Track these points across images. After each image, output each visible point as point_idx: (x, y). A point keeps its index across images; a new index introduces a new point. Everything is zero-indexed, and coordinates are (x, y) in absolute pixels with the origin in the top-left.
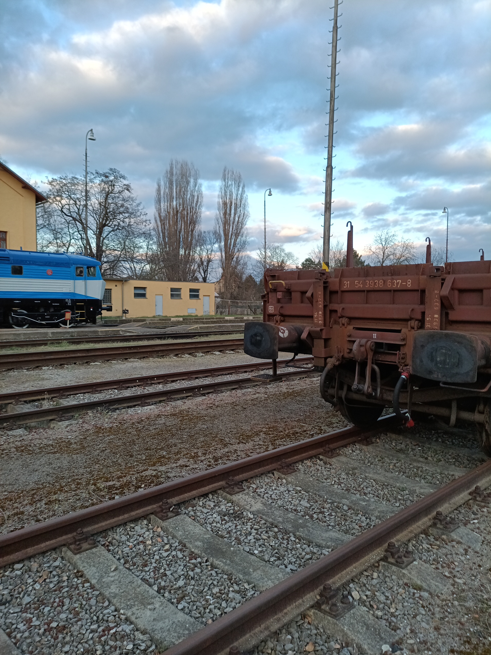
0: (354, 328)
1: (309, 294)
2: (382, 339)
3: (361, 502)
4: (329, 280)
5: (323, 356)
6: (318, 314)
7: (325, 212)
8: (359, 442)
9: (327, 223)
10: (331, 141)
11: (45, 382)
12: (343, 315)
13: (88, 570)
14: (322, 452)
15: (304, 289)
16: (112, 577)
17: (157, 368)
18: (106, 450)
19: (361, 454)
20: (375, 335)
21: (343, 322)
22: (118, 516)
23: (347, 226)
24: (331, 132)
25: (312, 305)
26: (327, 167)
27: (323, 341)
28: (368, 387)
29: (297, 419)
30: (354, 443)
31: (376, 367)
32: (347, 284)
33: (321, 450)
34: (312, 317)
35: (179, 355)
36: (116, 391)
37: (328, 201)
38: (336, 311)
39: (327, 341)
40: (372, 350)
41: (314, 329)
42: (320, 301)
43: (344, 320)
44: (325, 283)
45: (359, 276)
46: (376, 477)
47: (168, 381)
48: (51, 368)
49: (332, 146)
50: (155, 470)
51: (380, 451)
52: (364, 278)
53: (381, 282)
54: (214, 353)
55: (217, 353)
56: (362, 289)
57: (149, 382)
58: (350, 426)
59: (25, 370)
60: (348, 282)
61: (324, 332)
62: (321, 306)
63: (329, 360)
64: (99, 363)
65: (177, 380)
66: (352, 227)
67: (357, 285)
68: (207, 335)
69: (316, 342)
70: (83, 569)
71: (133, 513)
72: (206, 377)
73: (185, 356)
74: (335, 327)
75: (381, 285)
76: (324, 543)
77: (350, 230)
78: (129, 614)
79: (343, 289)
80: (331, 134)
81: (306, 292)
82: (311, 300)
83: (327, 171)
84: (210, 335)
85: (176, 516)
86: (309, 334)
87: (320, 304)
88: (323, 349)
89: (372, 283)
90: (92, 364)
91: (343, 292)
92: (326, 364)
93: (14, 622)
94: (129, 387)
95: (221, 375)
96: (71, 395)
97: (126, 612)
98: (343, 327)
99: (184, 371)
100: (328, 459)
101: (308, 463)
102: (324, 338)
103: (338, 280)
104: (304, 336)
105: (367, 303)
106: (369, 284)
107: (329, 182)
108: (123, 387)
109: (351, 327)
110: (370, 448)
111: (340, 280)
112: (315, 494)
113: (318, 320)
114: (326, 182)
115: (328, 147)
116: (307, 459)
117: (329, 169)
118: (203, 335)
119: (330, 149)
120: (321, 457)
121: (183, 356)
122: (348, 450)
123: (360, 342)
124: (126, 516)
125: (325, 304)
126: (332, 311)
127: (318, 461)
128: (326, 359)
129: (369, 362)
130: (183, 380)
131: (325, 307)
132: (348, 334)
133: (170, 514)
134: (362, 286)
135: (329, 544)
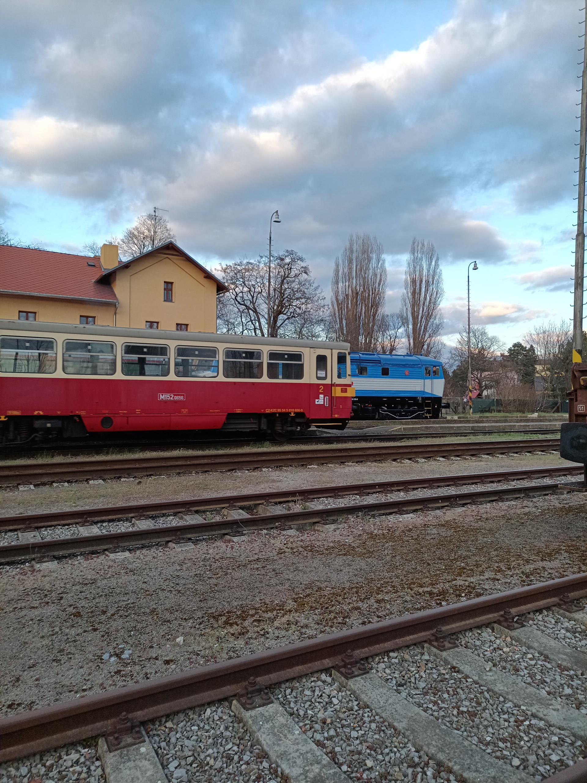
7: (576, 289)
9: (579, 302)
10: (582, 205)
11: (278, 484)
13: (463, 667)
16: (491, 676)
17: (385, 473)
18: (395, 556)
22: (465, 620)
24: (582, 193)
26: (578, 236)
35: (398, 460)
36: (358, 497)
37: (580, 275)
47: (409, 488)
48: (270, 470)
49: (584, 209)
50: (466, 581)
54: (438, 459)
55: (441, 459)
57: (389, 489)
59: (247, 471)
64: (316, 467)
65: (417, 488)
68: (416, 438)
70: (457, 665)
71: (478, 619)
72: (448, 486)
73: (405, 462)
78: (534, 711)
80: (582, 196)
83: (577, 239)
84: (420, 437)
85: (522, 627)
90: (310, 467)
93: (422, 702)
94: (369, 493)
95: (466, 484)
96: (314, 498)
97: (529, 708)
99: (418, 478)
107: (580, 252)
108: (364, 493)
114: (577, 252)
117: (580, 238)
118: (411, 438)
121: (403, 461)
124: (471, 621)
130: (424, 488)
133: (516, 625)
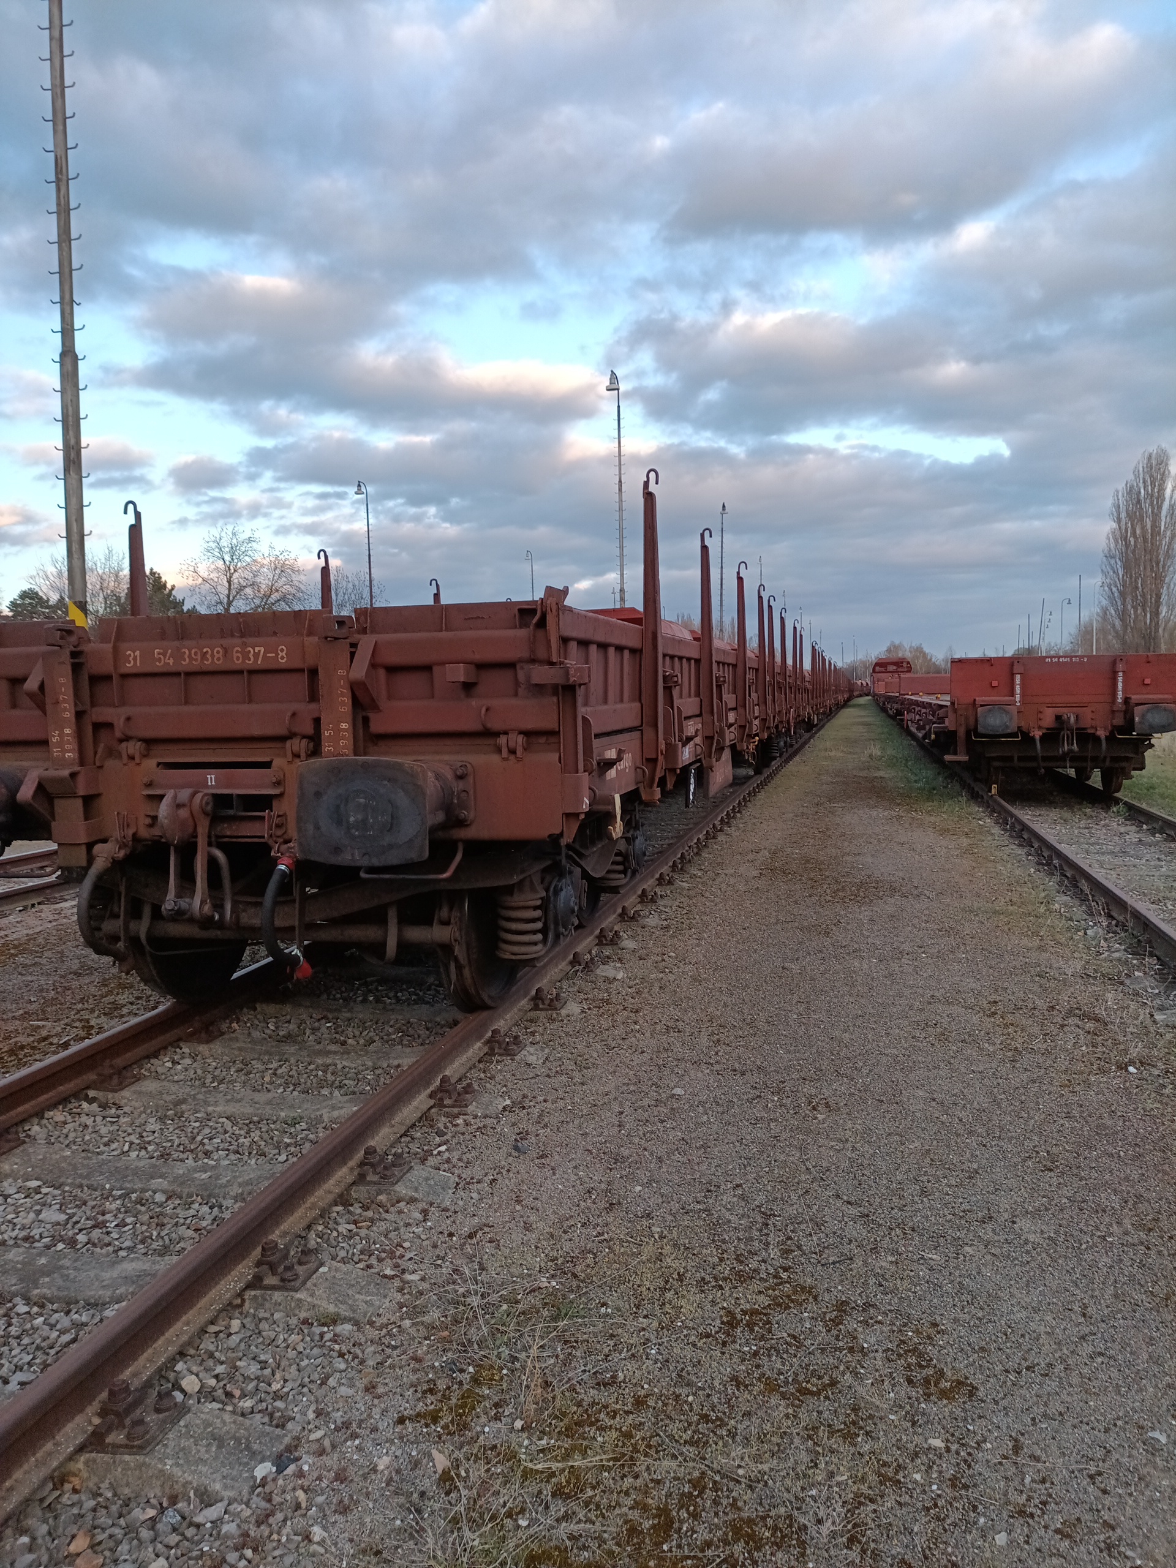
0: (159, 764)
1: (32, 685)
2: (227, 787)
3: (196, 1175)
4: (86, 648)
5: (83, 839)
6: (62, 735)
7: (66, 470)
8: (190, 1038)
9: (74, 501)
10: (67, 288)
12: (130, 733)
14: (94, 1082)
15: (18, 672)
19: (195, 1065)
20: (211, 778)
21: (131, 751)
23: (125, 512)
24: (66, 264)
25: (45, 712)
26: (63, 355)
27: (80, 802)
28: (203, 902)
29: (21, 1012)
30: (176, 1043)
31: (219, 854)
32: (135, 658)
33: (92, 1076)
34: (44, 743)
37: (73, 442)
38: (109, 726)
39: (89, 801)
40: (206, 814)
41: (52, 773)
42: (65, 701)
43: (134, 747)
44: (74, 655)
45: (163, 636)
46: (231, 1109)
49: (72, 301)
51: (240, 1049)
52: (176, 643)
53: (218, 652)
56: (174, 669)
58: (165, 1005)
60: (137, 653)
61: (81, 780)
62: (69, 715)
63: (98, 848)
66: (138, 515)
67: (159, 660)
69: (60, 805)
74: (110, 764)
75: (218, 659)
76: (109, 1293)
77: (133, 522)
79: (123, 671)
80: (67, 270)
81: (25, 679)
82: (40, 697)
83: (62, 363)
86: (41, 788)
87: (65, 710)
88: (81, 824)
89: (196, 654)
91: (124, 676)
92: (91, 860)
98: (132, 764)
100: (110, 1095)
101: (58, 1115)
102: (81, 793)
103: (108, 647)
104: (26, 793)
105: (186, 703)
106: (190, 656)
107: (69, 392)
109: (151, 763)
110: (217, 1047)
111: (116, 649)
112: (81, 1186)
113: (64, 751)
114: (63, 391)
115: (62, 302)
116: (53, 1106)
117: (68, 360)
119: (67, 309)
120: (92, 1093)
122: (163, 1064)
123: (175, 797)
125: (80, 708)
126: (97, 727)
127: (85, 1105)
128: (90, 846)
129: (202, 842)
131: (79, 715)
132: (145, 780)
134: (171, 661)
135: (121, 1291)
